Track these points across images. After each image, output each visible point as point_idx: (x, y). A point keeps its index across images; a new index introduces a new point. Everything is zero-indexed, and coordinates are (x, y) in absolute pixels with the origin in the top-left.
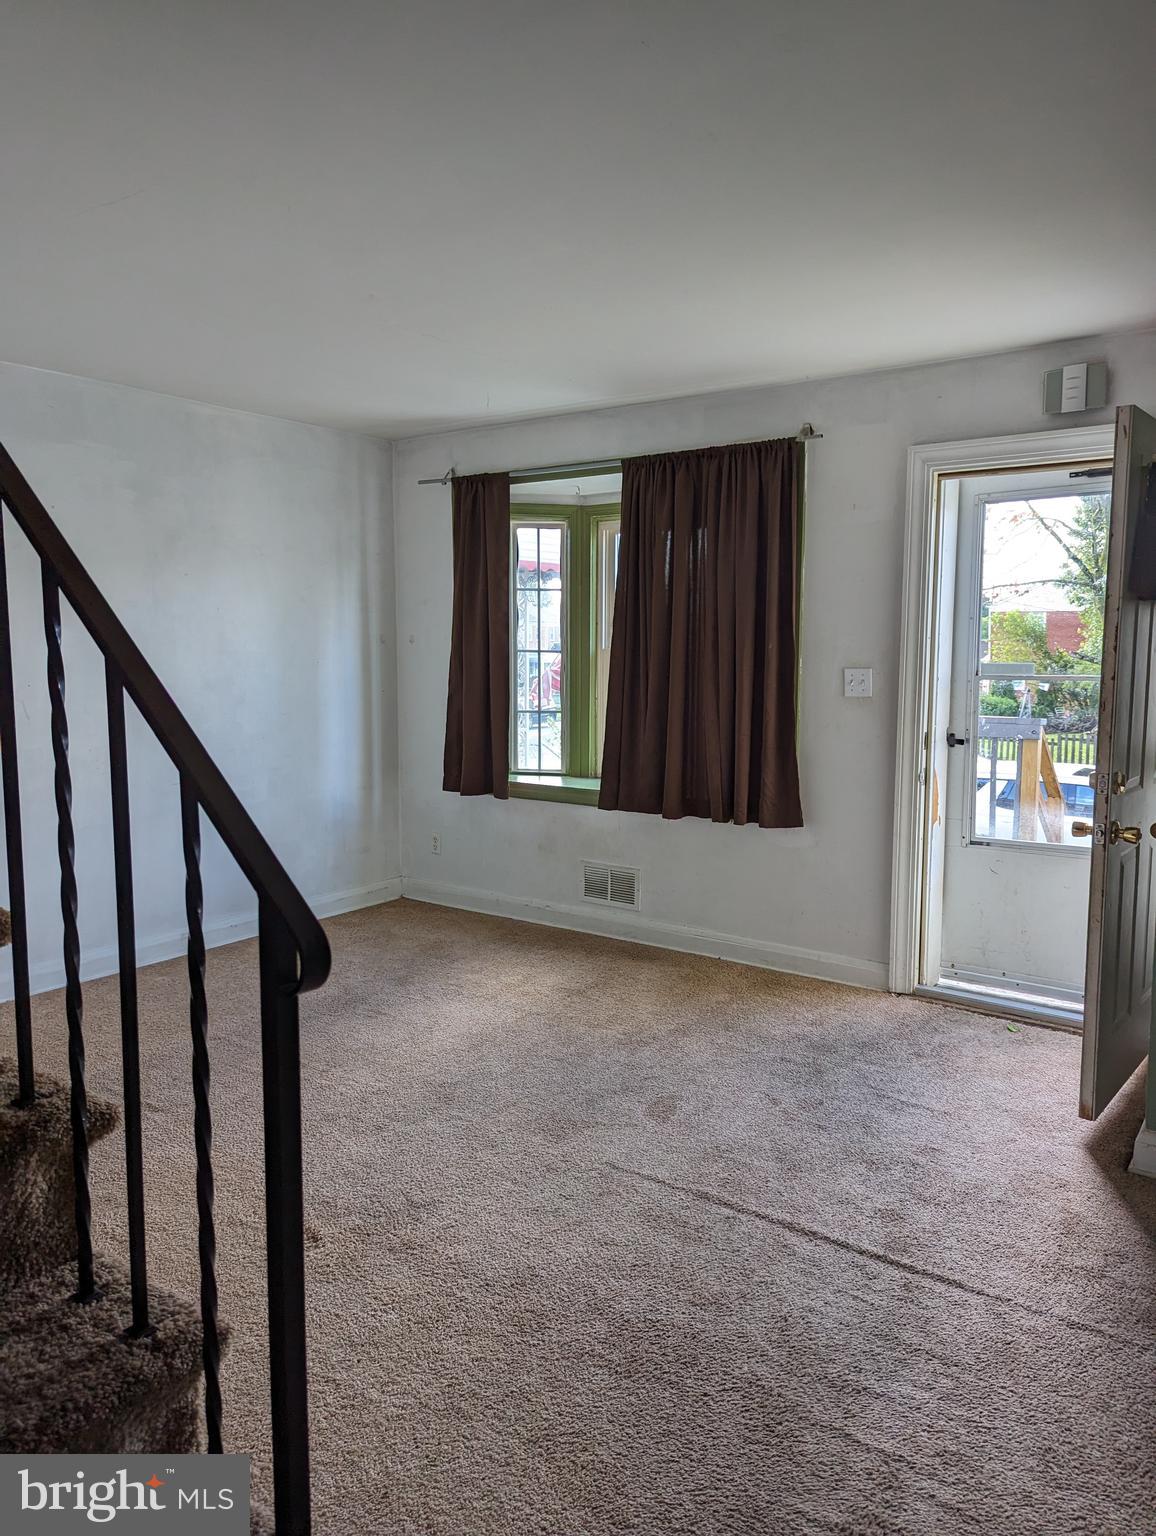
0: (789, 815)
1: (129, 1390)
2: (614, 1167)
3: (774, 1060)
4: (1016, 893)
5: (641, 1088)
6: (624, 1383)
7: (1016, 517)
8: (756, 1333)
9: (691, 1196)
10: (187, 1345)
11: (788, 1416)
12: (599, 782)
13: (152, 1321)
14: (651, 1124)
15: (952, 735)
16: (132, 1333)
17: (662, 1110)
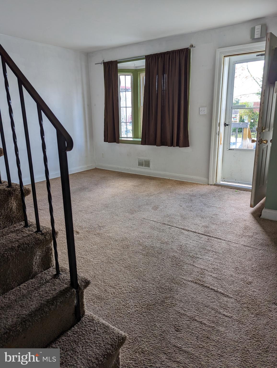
0: (186, 144)
1: (37, 241)
2: (144, 219)
3: (181, 198)
4: (239, 161)
5: (151, 204)
6: (146, 257)
7: (247, 77)
8: (175, 248)
9: (161, 224)
10: (49, 234)
11: (181, 262)
12: (141, 139)
13: (41, 230)
14: (153, 211)
15: (226, 123)
16: (37, 232)
17: (156, 208)
